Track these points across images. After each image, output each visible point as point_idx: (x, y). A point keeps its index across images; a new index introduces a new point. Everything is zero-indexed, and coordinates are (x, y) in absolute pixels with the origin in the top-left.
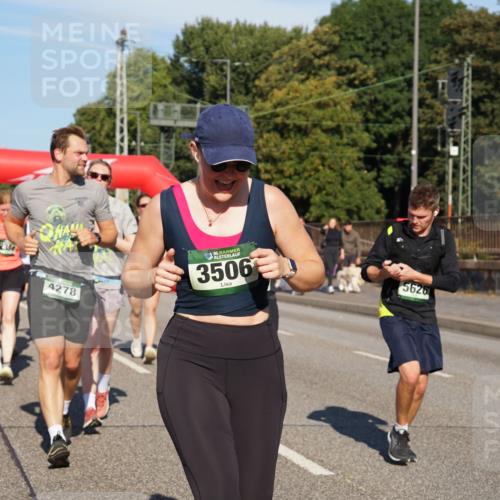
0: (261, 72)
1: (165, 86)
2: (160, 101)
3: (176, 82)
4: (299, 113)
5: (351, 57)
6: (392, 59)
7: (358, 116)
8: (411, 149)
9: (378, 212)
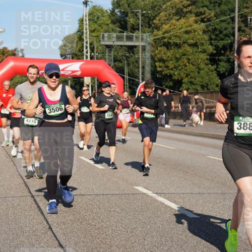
0: (156, 16)
1: (108, 25)
2: (106, 32)
3: (113, 22)
4: (176, 36)
5: (202, 7)
6: (223, 7)
7: (206, 37)
8: (234, 54)
9: (217, 86)
